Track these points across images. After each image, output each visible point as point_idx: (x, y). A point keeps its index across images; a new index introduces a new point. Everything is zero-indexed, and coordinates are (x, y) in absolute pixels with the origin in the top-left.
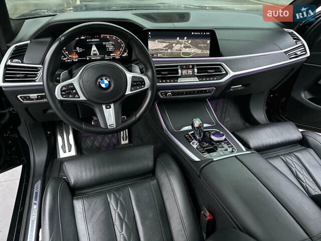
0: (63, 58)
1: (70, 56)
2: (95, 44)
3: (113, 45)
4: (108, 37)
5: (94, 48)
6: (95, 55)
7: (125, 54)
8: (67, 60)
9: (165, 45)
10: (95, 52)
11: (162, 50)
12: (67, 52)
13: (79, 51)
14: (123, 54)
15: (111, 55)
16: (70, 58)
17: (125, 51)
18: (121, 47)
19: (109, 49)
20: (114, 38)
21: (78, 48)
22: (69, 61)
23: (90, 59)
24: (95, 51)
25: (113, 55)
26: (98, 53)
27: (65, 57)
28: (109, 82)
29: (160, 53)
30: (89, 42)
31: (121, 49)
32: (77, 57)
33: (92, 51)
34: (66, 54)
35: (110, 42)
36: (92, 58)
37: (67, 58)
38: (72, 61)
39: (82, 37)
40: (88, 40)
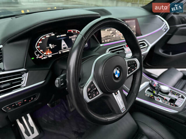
0: (39, 56)
1: (45, 53)
2: (64, 39)
4: (72, 32)
5: (63, 42)
6: (65, 48)
8: (43, 57)
9: (111, 32)
11: (110, 36)
12: (42, 51)
13: (51, 48)
16: (45, 55)
20: (76, 32)
21: (50, 45)
22: (45, 58)
23: (61, 52)
24: (64, 45)
26: (67, 47)
27: (41, 55)
28: (120, 71)
29: (109, 39)
30: (59, 38)
32: (51, 53)
33: (62, 46)
34: (41, 52)
35: (74, 36)
36: (63, 52)
37: (42, 56)
38: (47, 57)
39: (52, 34)
40: (57, 37)
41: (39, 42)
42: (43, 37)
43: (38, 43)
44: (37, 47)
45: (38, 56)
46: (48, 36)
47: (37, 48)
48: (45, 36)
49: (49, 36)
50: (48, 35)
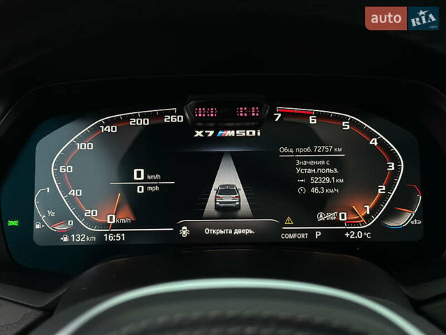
0: (54, 221)
3: (334, 162)
4: (313, 120)
5: (227, 176)
6: (227, 212)
7: (405, 219)
8: (69, 232)
10: (228, 199)
12: (76, 193)
13: (140, 190)
14: (392, 212)
15: (321, 217)
16: (89, 221)
17: (403, 201)
18: (381, 175)
19: (309, 186)
20: (346, 126)
21: (139, 174)
22: (80, 238)
23: (196, 233)
24: (228, 191)
25: (331, 216)
26: (245, 207)
27: (63, 216)
31: (382, 189)
32: (129, 220)
33: (213, 193)
34: (70, 199)
35: (318, 148)
36: (207, 231)
37: (71, 223)
38: (94, 238)
39: (171, 113)
40: (199, 133)
41: (79, 146)
42: (108, 123)
43: (73, 146)
44: (57, 166)
45: (48, 218)
46: (140, 122)
47: (57, 173)
48: (127, 119)
49: (145, 122)
50: (143, 116)
